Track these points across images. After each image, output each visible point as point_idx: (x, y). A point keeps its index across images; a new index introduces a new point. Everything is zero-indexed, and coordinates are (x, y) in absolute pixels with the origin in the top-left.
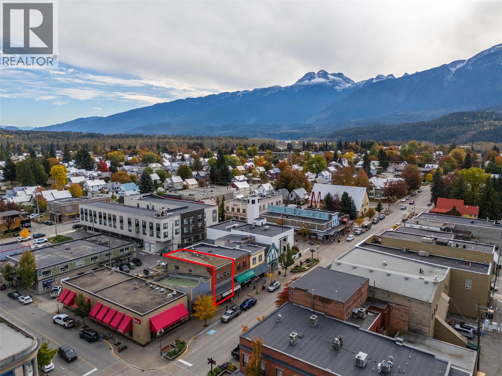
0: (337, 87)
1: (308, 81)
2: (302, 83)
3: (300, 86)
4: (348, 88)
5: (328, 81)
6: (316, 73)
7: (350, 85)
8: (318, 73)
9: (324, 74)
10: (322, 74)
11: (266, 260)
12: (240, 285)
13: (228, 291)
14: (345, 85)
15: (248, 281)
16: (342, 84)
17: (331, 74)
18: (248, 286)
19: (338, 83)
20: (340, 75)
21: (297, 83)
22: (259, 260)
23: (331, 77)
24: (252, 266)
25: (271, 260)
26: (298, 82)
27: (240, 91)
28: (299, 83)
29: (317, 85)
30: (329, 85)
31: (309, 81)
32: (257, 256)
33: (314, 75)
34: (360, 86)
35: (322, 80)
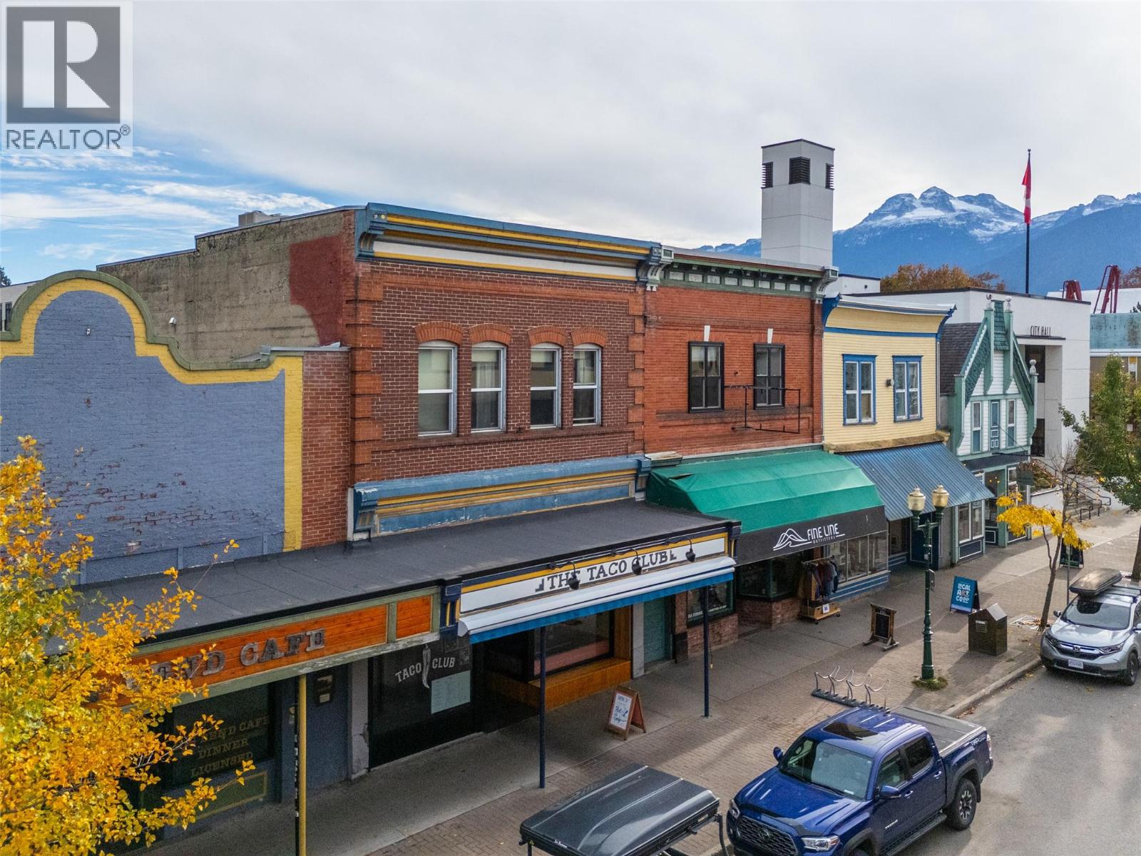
0: (977, 232)
1: (895, 217)
2: (878, 223)
3: (873, 230)
4: (1010, 232)
5: (951, 215)
6: (917, 196)
7: (1015, 224)
8: (923, 197)
9: (939, 198)
10: (934, 197)
11: (949, 426)
12: (718, 543)
13: (548, 563)
14: (1002, 224)
15: (815, 534)
16: (989, 222)
17: (959, 198)
18: (805, 618)
19: (979, 219)
20: (985, 199)
21: (865, 223)
22: (897, 398)
23: (959, 206)
24: (835, 431)
25: (985, 447)
26: (866, 220)
27: (711, 247)
28: (870, 223)
29: (920, 225)
30: (954, 225)
31: (899, 216)
32: (884, 351)
33: (911, 201)
34: (1042, 226)
35: (934, 213)
